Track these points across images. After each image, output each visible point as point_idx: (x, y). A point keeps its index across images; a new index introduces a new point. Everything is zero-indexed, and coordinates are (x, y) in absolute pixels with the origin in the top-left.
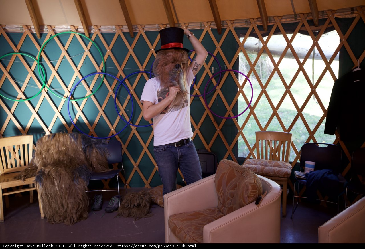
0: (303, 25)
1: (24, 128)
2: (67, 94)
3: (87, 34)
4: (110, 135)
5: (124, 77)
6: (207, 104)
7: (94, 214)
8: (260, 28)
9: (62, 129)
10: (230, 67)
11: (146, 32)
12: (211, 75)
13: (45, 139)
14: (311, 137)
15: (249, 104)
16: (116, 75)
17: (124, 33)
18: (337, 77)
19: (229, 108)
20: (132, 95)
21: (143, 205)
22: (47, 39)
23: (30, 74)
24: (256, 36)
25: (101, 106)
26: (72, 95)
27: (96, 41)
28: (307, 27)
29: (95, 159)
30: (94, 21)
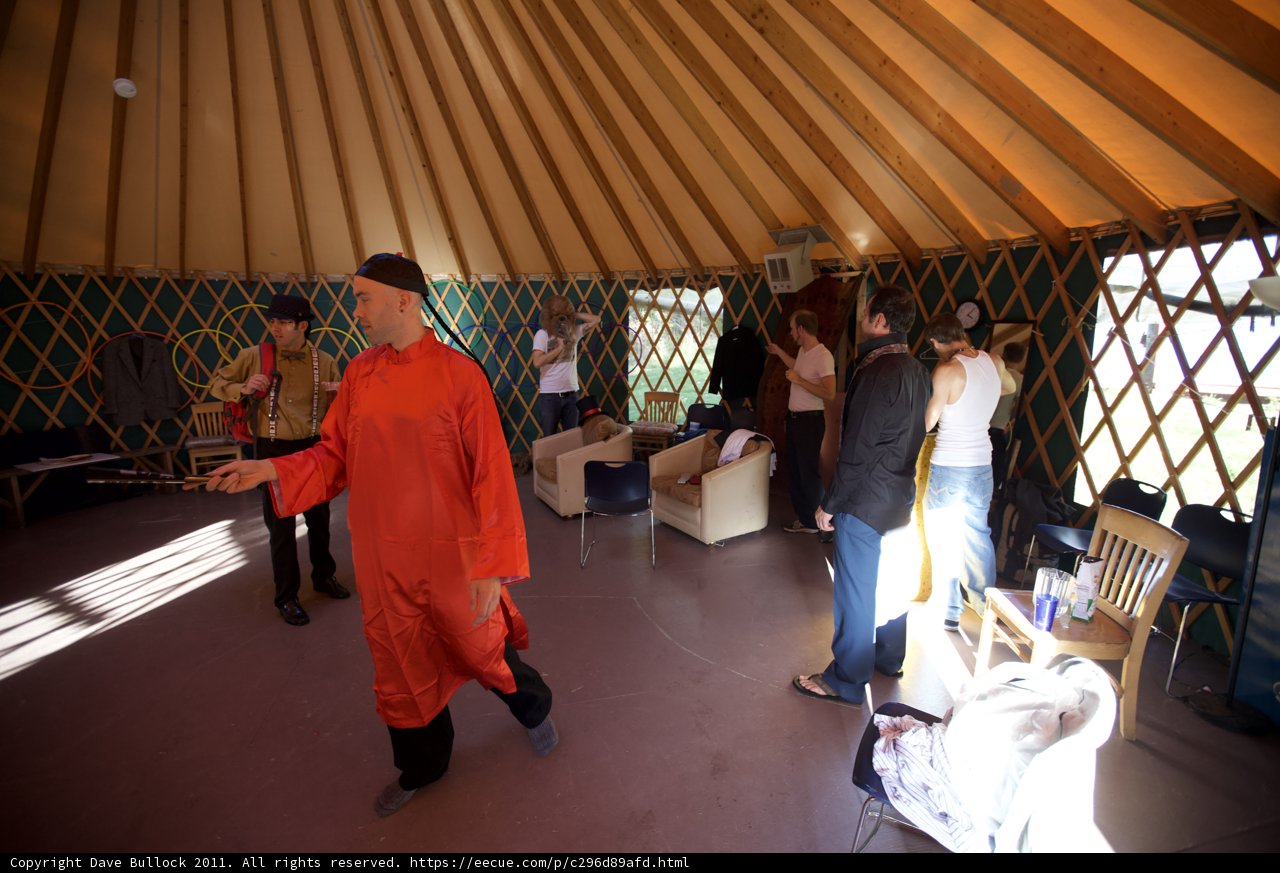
0: (690, 281)
3: (465, 284)
5: (505, 330)
6: (596, 362)
8: (649, 280)
10: (619, 321)
11: (530, 282)
14: (700, 398)
15: (639, 363)
16: (496, 329)
17: (506, 283)
18: (722, 335)
19: (619, 367)
20: (514, 351)
21: (520, 465)
24: (646, 290)
27: (476, 291)
28: (694, 283)
30: (473, 268)
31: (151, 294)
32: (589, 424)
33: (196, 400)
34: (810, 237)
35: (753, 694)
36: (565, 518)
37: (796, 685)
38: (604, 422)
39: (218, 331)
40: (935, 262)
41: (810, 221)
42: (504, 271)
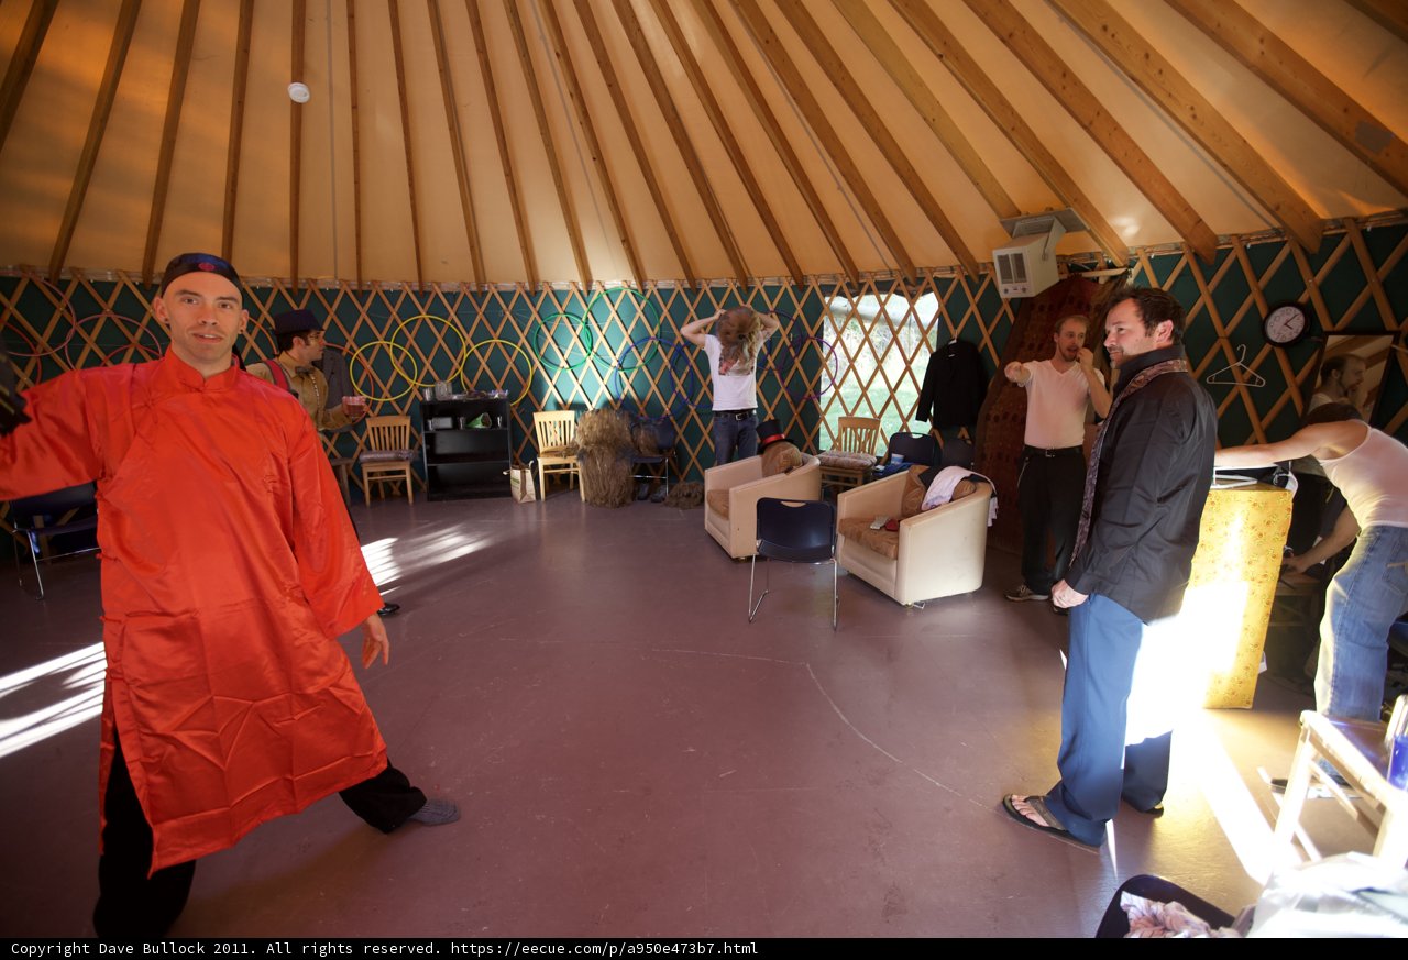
0: (899, 285)
1: (565, 403)
2: (615, 363)
3: (640, 291)
4: (664, 415)
6: (783, 381)
7: (639, 502)
8: (849, 285)
9: (607, 404)
10: (812, 334)
11: (711, 289)
12: (788, 344)
13: (588, 415)
14: (905, 426)
15: (833, 382)
16: (673, 340)
17: (685, 289)
18: (934, 350)
19: (810, 387)
20: (691, 367)
21: (693, 495)
22: (595, 297)
23: (575, 339)
24: (845, 296)
25: (654, 379)
26: (621, 365)
27: (652, 299)
28: (903, 287)
29: (642, 442)
30: (650, 274)
31: (331, 306)
32: (769, 453)
33: (370, 413)
34: (1057, 226)
35: (948, 810)
36: (737, 560)
37: (1006, 807)
38: (786, 451)
39: (392, 343)
40: (1238, 253)
41: (1057, 204)
42: (682, 275)
